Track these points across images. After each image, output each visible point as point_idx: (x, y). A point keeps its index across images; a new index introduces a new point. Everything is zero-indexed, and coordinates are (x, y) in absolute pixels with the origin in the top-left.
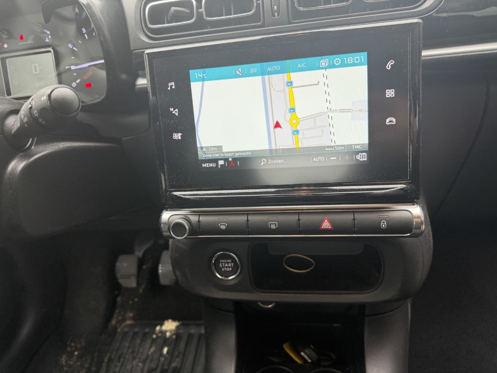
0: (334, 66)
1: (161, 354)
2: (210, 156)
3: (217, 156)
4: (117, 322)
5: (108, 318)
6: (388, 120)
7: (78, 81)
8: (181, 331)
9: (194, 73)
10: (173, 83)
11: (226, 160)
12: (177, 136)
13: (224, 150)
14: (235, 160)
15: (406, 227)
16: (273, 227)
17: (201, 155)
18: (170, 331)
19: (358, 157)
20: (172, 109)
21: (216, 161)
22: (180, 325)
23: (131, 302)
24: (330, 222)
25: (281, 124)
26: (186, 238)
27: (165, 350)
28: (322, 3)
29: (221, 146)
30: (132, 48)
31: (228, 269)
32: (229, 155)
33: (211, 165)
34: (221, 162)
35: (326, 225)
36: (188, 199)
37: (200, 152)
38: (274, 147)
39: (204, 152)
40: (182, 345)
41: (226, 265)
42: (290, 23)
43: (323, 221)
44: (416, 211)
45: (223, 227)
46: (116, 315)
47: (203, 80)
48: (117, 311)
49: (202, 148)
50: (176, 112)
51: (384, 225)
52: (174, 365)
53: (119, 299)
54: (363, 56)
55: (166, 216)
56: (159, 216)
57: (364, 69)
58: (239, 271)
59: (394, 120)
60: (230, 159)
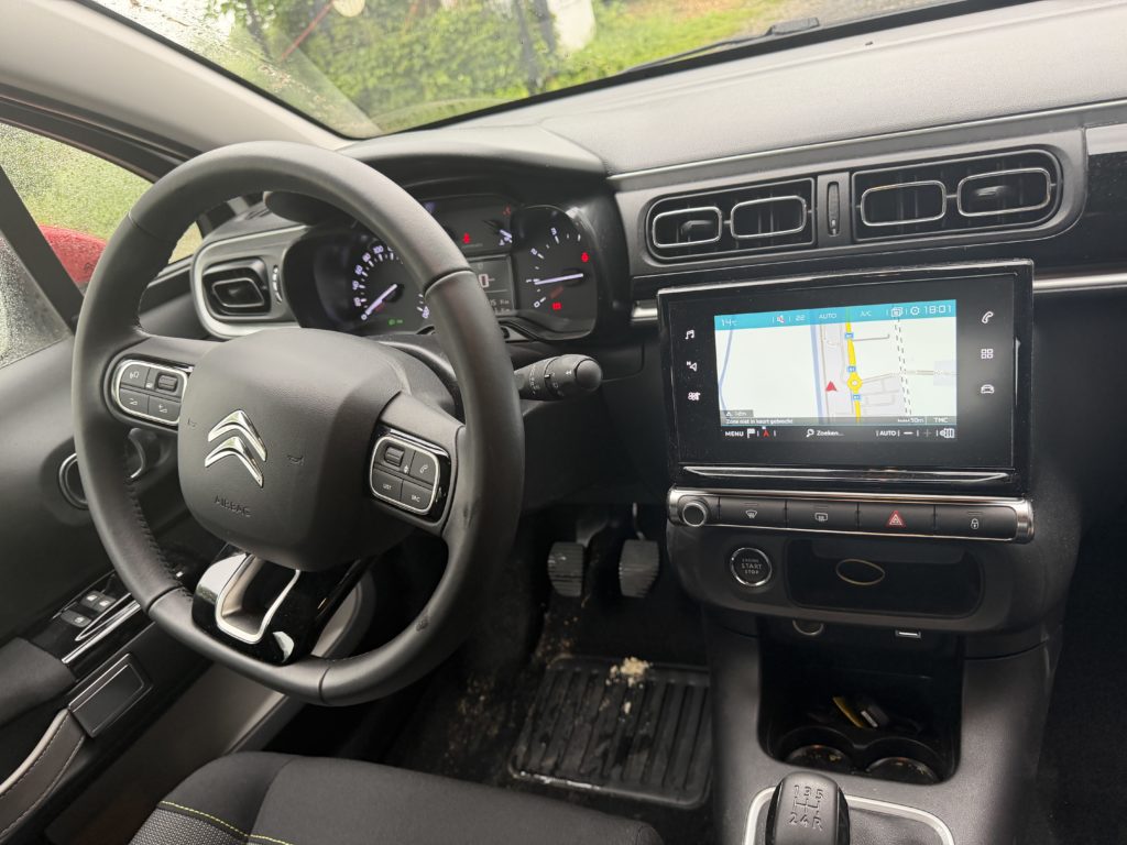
0: (911, 317)
1: (622, 713)
2: (735, 422)
3: (747, 422)
4: (544, 655)
5: (531, 646)
6: (983, 388)
7: (542, 300)
8: (653, 679)
9: (719, 320)
10: (692, 332)
11: (758, 428)
12: (694, 396)
13: (755, 416)
14: (770, 429)
15: (1007, 528)
16: (821, 519)
17: (725, 421)
18: (635, 677)
19: (942, 433)
20: (689, 363)
21: (744, 429)
22: (651, 668)
23: (566, 623)
24: (902, 517)
25: (836, 386)
26: (702, 527)
27: (627, 706)
28: (902, 216)
29: (751, 412)
30: (631, 273)
31: (753, 572)
32: (761, 422)
33: (737, 434)
34: (751, 431)
35: (896, 520)
36: (704, 477)
37: (722, 417)
38: (825, 415)
39: (728, 418)
40: (655, 702)
41: (751, 566)
42: (854, 243)
43: (891, 516)
44: (1022, 507)
45: (751, 516)
46: (542, 643)
47: (732, 328)
48: (544, 636)
49: (726, 412)
50: (694, 367)
51: (975, 524)
52: (642, 732)
53: (547, 616)
54: (951, 305)
55: (675, 495)
56: (666, 495)
57: (951, 322)
58: (769, 576)
59: (992, 388)
60: (764, 428)
